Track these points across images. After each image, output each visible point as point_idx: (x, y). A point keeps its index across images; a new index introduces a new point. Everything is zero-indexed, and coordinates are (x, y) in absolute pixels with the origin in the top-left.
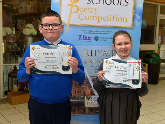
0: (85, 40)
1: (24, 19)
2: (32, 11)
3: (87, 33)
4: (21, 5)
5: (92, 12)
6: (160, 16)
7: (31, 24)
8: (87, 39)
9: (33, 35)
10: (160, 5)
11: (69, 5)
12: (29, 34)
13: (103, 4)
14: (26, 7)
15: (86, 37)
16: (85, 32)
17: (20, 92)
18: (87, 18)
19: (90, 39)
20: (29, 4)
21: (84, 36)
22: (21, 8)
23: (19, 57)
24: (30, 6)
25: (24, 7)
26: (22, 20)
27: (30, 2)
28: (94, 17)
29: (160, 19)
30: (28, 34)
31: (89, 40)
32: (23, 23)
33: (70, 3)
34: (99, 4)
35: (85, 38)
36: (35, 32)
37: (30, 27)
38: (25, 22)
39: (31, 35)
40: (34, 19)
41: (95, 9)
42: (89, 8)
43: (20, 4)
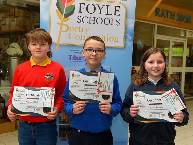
0: (75, 61)
1: (8, 38)
2: (18, 28)
3: (77, 53)
4: (4, 22)
5: (82, 31)
6: (157, 37)
7: (16, 43)
8: (78, 59)
9: (19, 55)
10: (156, 25)
11: (58, 23)
12: (14, 55)
13: (94, 23)
14: (10, 24)
15: (77, 57)
16: (76, 52)
17: (2, 119)
18: (78, 37)
19: (81, 59)
20: (14, 21)
21: (74, 56)
22: (4, 25)
23: (1, 80)
24: (15, 23)
25: (8, 24)
26: (5, 39)
27: (15, 19)
28: (84, 37)
29: (157, 40)
30: (12, 54)
31: (80, 61)
32: (6, 42)
33: (60, 22)
34: (90, 23)
35: (75, 58)
36: (21, 52)
37: (16, 47)
38: (8, 41)
39: (17, 55)
40: (19, 37)
41: (86, 28)
42: (79, 28)
43: (3, 20)
